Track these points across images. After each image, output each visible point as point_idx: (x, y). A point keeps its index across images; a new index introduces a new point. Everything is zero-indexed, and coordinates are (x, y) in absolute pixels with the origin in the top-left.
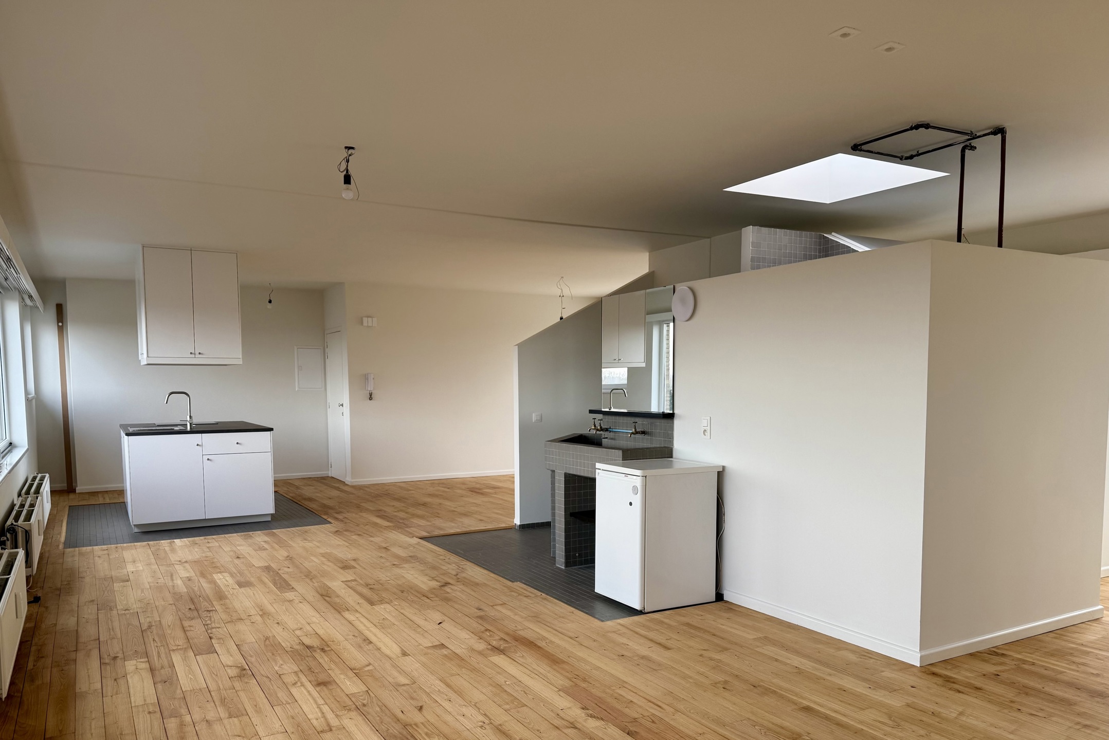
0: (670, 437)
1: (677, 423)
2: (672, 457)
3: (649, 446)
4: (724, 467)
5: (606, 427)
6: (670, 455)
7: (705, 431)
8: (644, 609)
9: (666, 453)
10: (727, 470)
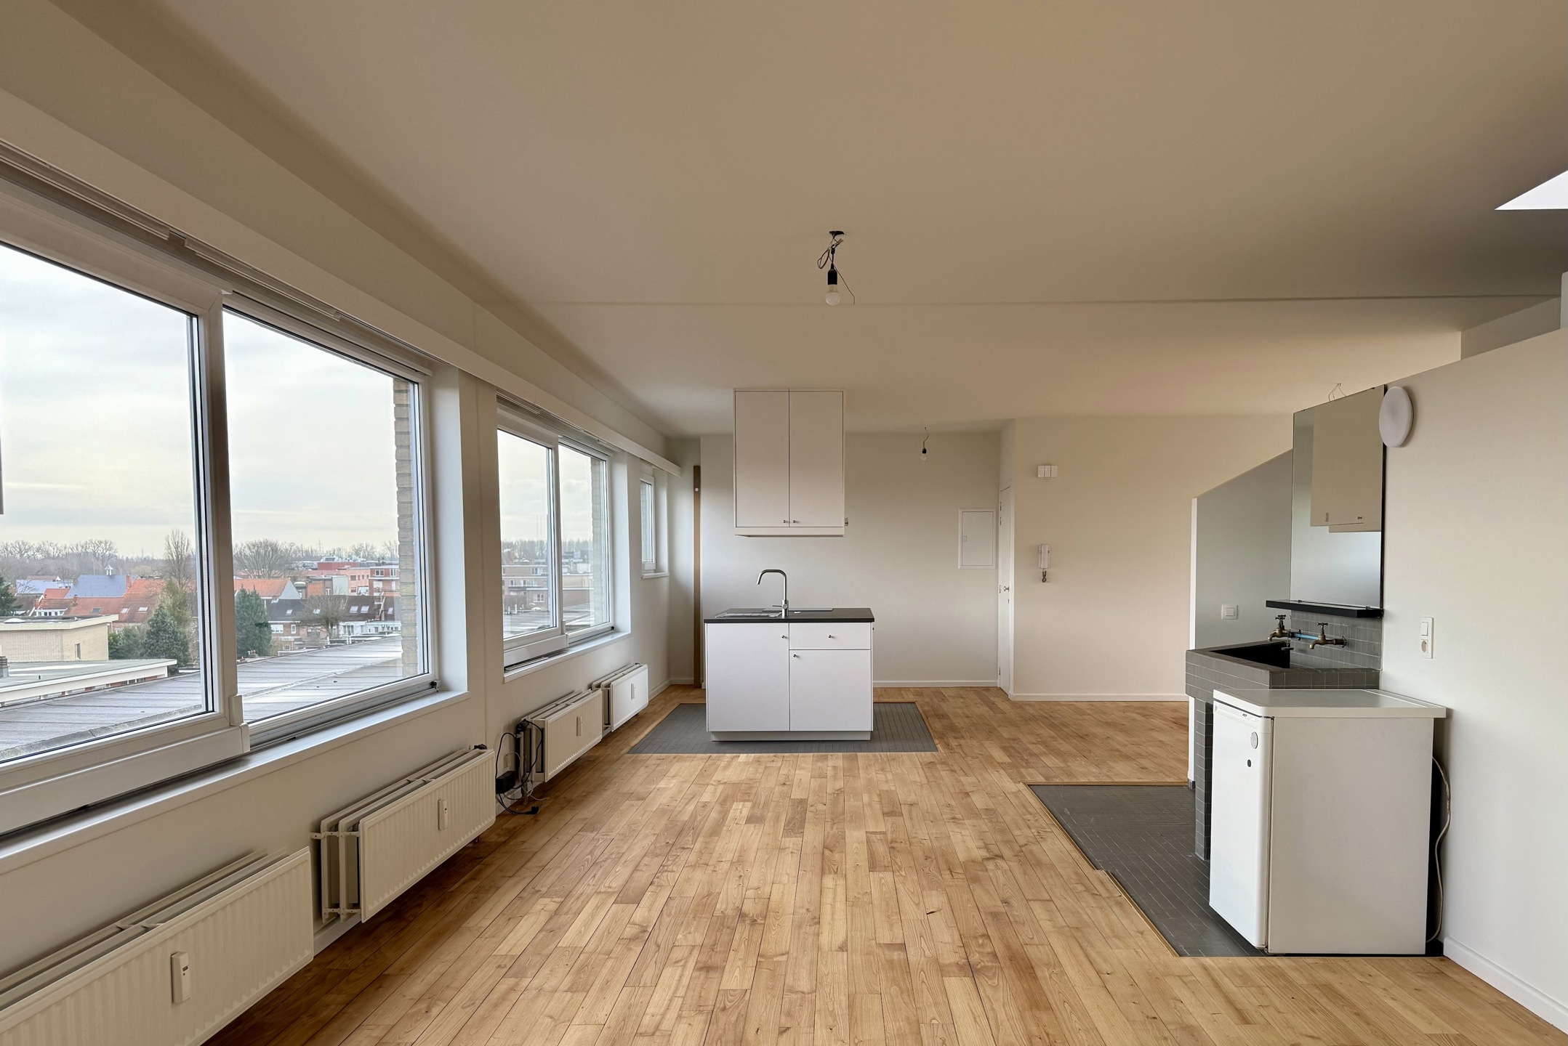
0: (1376, 652)
1: (1387, 626)
2: (1377, 687)
3: (1351, 666)
4: (1449, 712)
5: (1293, 630)
6: (1375, 685)
7: (1424, 643)
8: (1267, 947)
9: (1368, 679)
10: (1455, 717)
